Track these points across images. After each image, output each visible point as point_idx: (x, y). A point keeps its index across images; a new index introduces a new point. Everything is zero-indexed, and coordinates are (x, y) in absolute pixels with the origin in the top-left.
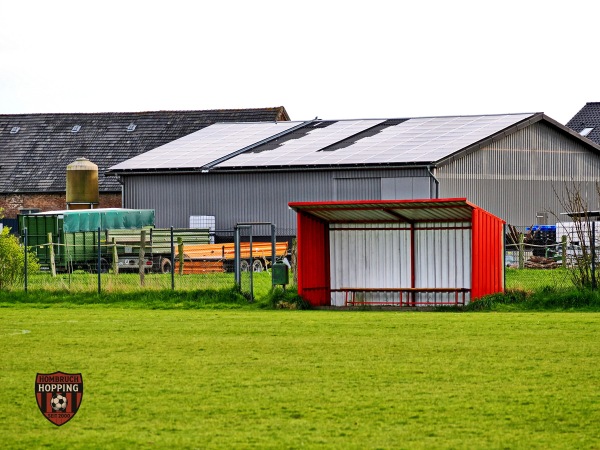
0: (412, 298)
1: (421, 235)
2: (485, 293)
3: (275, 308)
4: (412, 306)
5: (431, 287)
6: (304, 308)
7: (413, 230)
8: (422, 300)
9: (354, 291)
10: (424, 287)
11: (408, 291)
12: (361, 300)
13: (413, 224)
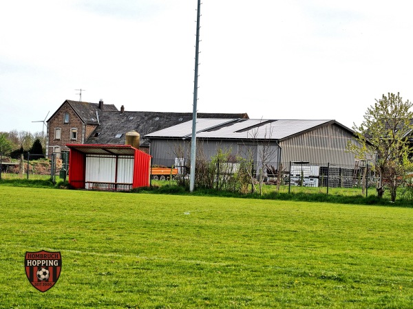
0: (115, 187)
1: (120, 161)
2: (139, 186)
3: (59, 188)
4: (115, 190)
5: (123, 182)
6: (70, 189)
7: (117, 158)
8: (119, 187)
9: (94, 183)
10: (120, 182)
11: (113, 184)
12: (97, 187)
13: (117, 156)
